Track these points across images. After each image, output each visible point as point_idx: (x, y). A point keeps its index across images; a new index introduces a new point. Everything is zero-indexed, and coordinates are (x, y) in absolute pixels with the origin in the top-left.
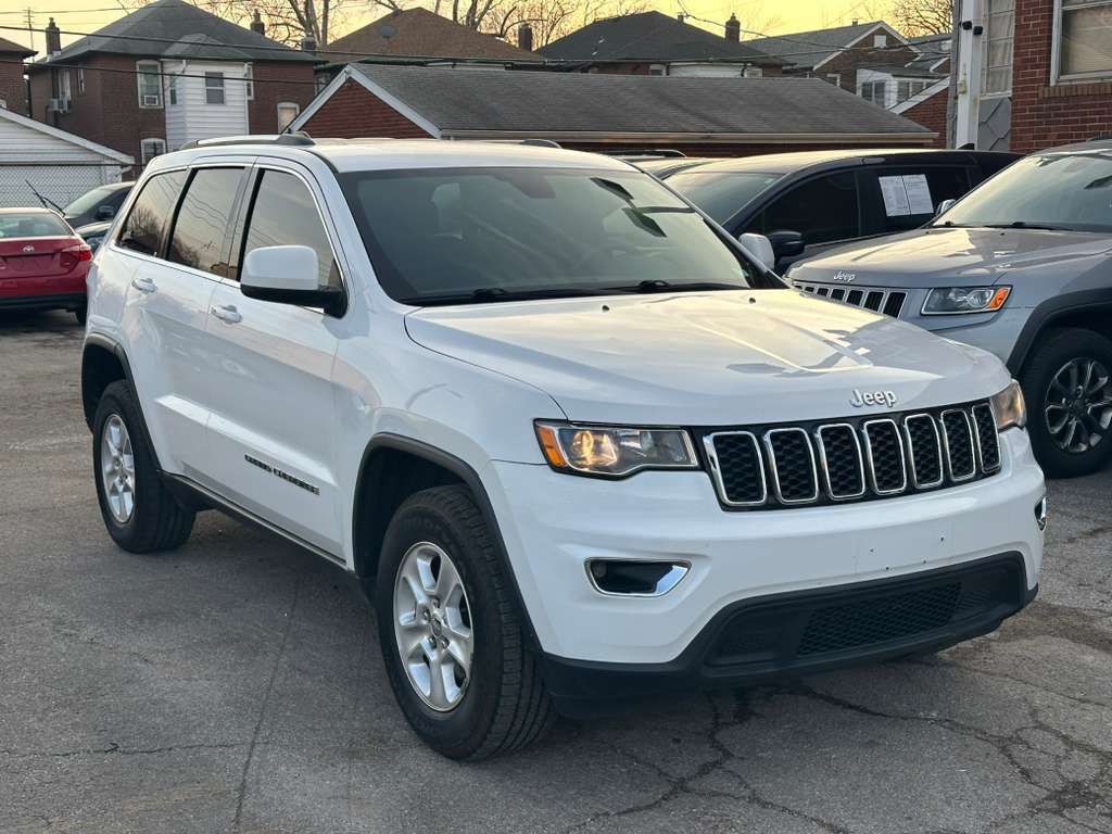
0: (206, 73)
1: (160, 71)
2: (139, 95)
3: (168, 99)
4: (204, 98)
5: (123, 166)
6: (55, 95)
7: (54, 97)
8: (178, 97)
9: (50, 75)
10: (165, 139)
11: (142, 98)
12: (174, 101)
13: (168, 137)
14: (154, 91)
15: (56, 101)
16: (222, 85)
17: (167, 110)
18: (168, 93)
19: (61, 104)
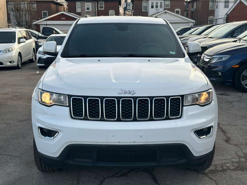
0: (225, 1)
1: (215, 1)
2: (209, 7)
3: (216, 7)
4: (224, 7)
5: (193, 23)
6: (193, 7)
7: (192, 8)
8: (218, 7)
9: (192, 3)
10: (214, 16)
11: (210, 7)
12: (217, 8)
13: (215, 16)
14: (213, 5)
15: (192, 9)
16: (229, 4)
17: (215, 10)
18: (216, 6)
19: (193, 10)
